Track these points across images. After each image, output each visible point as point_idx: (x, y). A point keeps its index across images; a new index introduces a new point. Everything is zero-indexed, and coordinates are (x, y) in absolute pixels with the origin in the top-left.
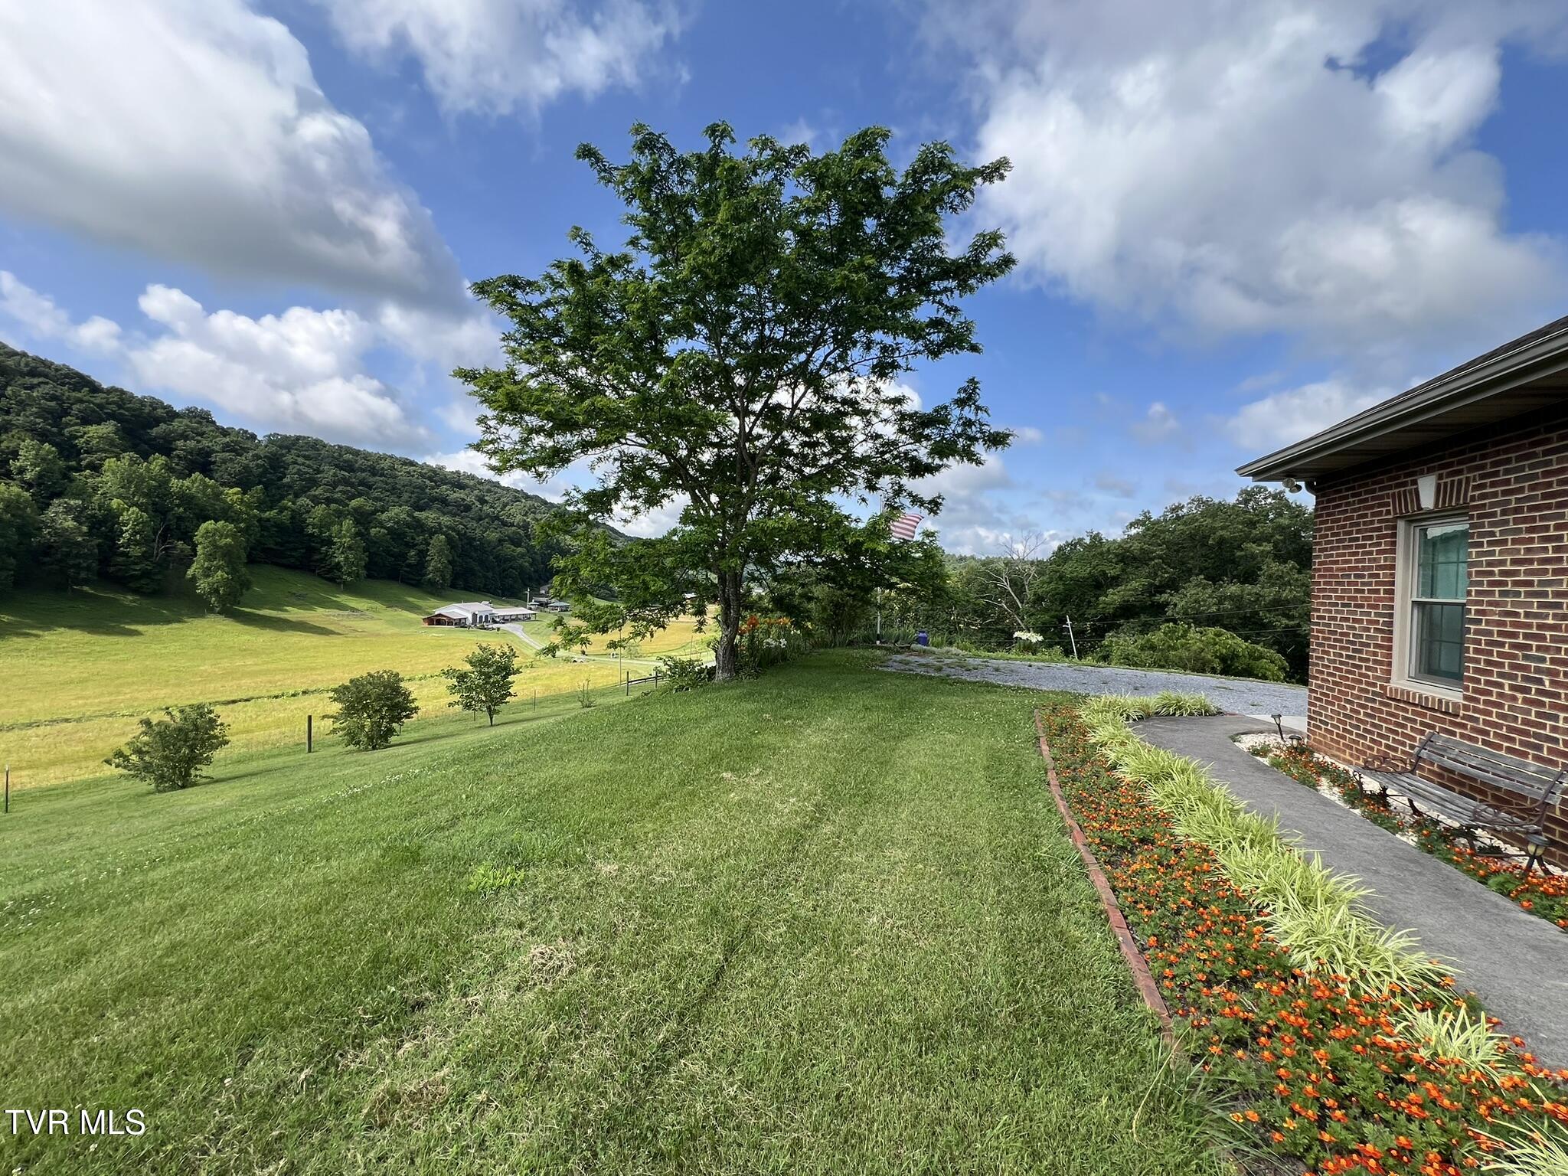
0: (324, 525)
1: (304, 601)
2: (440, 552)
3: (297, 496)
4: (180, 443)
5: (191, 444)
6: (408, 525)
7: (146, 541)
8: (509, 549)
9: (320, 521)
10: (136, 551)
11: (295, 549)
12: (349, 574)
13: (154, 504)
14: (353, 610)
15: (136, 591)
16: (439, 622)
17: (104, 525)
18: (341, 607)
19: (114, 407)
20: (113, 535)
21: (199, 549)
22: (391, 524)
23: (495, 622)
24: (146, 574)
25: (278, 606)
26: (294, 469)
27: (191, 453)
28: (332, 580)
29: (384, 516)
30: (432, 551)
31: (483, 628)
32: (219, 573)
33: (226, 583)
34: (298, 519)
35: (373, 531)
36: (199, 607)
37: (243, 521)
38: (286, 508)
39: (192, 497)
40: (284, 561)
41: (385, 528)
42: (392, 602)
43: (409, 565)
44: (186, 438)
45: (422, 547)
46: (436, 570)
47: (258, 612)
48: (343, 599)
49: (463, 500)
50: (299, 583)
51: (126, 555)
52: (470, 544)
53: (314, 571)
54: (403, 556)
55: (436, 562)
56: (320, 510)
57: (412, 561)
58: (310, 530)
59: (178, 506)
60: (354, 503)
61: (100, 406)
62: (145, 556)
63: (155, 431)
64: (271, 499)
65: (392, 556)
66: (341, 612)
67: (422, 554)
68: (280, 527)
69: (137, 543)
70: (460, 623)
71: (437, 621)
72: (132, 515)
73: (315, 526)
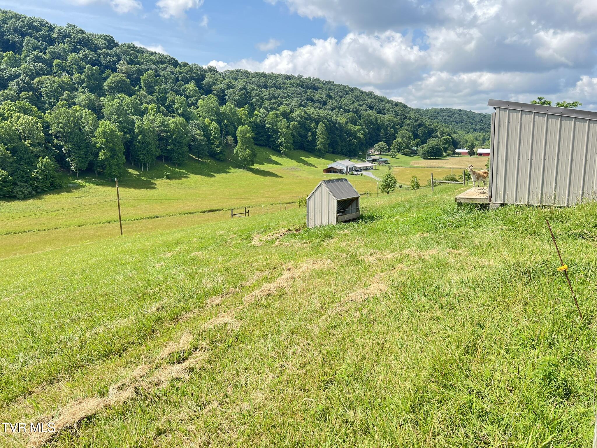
0: (274, 123)
2: (322, 133)
4: (214, 87)
6: (306, 119)
7: (219, 137)
8: (351, 127)
9: (272, 120)
10: (217, 142)
11: (262, 136)
13: (218, 119)
15: (217, 160)
20: (209, 135)
21: (238, 139)
22: (299, 119)
23: (356, 171)
24: (220, 152)
30: (318, 132)
31: (353, 174)
32: (247, 150)
33: (249, 155)
34: (263, 120)
35: (292, 124)
40: (259, 142)
41: (296, 121)
43: (308, 141)
44: (214, 84)
45: (313, 130)
46: (322, 143)
47: (256, 168)
51: (213, 143)
52: (334, 126)
53: (270, 147)
54: (306, 136)
55: (321, 139)
56: (271, 115)
57: (310, 139)
58: (268, 126)
59: (225, 119)
62: (220, 143)
65: (300, 136)
67: (314, 134)
68: (257, 125)
69: (216, 138)
70: (341, 172)
71: (330, 170)
72: (214, 125)
73: (269, 123)
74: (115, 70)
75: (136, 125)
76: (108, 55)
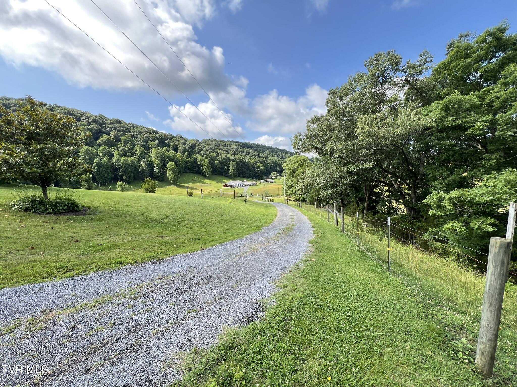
1: (195, 181)
2: (233, 166)
3: (196, 154)
4: (171, 144)
5: (173, 143)
6: (224, 159)
7: (159, 168)
8: (258, 164)
9: (200, 160)
10: (157, 171)
11: (195, 168)
12: (207, 174)
13: (162, 159)
14: (206, 183)
15: (158, 180)
16: (227, 186)
17: (151, 165)
18: (203, 183)
19: (159, 137)
20: (153, 167)
21: (168, 169)
22: (220, 160)
23: (242, 186)
24: (159, 176)
25: (188, 183)
26: (197, 147)
27: (173, 146)
28: (204, 176)
29: (218, 158)
30: (231, 166)
31: (237, 188)
32: (172, 175)
33: (174, 177)
34: (195, 160)
35: (215, 162)
36: (169, 184)
37: (181, 161)
38: (193, 158)
39: (170, 156)
40: (193, 171)
41: (218, 161)
42: (218, 181)
43: (225, 171)
45: (228, 165)
46: (232, 172)
47: (182, 185)
48: (205, 181)
49: (248, 151)
50: (195, 177)
51: (155, 171)
52: (244, 163)
53: (200, 174)
54: (224, 168)
55: (231, 169)
56: (200, 157)
57: (226, 170)
58: (198, 163)
60: (211, 154)
61: (156, 137)
62: (159, 172)
63: (167, 142)
64: (190, 156)
65: (220, 168)
66: (204, 184)
67: (229, 167)
68: (191, 162)
69: (157, 169)
70: (232, 187)
71: (226, 186)
72: (156, 162)
73: (199, 162)
74: (109, 134)
75: (95, 161)
76: (108, 127)
